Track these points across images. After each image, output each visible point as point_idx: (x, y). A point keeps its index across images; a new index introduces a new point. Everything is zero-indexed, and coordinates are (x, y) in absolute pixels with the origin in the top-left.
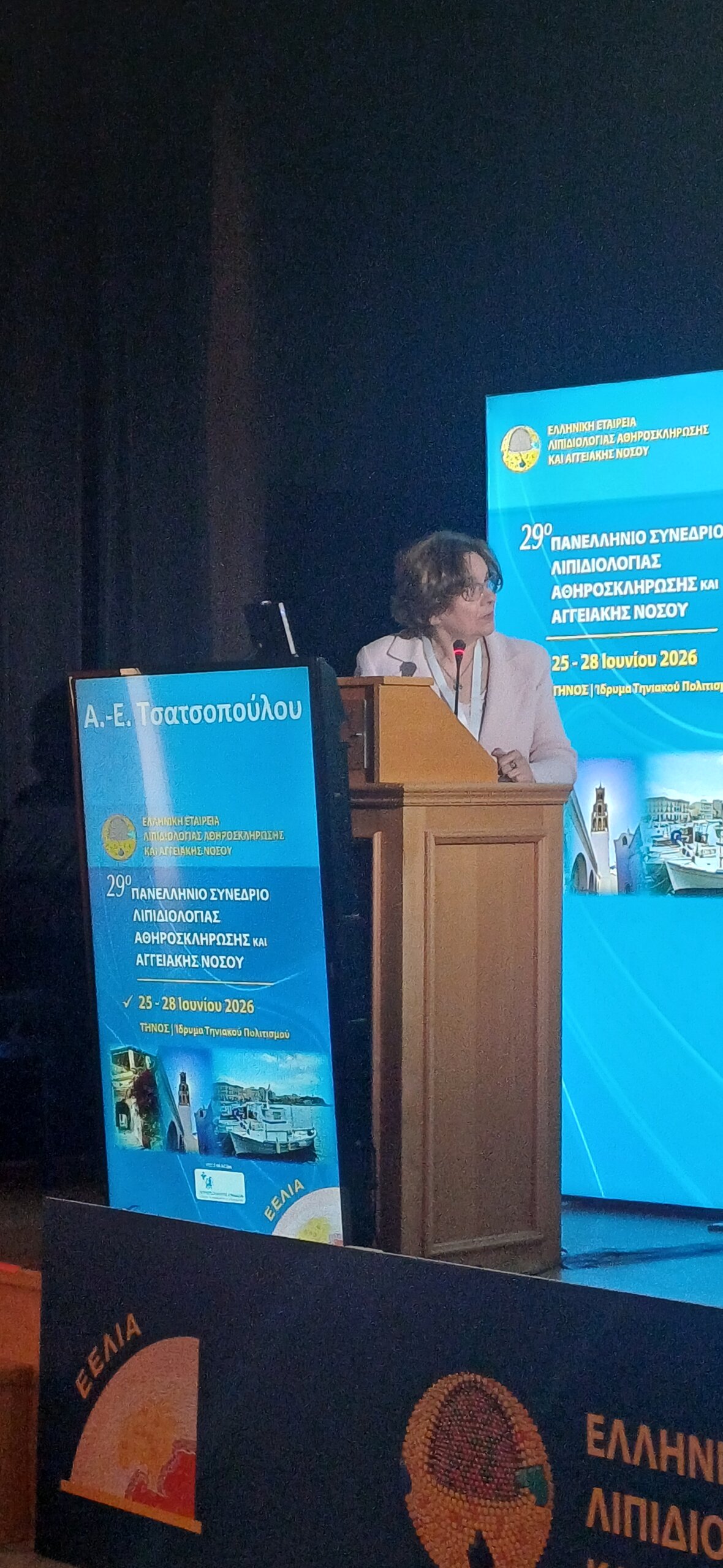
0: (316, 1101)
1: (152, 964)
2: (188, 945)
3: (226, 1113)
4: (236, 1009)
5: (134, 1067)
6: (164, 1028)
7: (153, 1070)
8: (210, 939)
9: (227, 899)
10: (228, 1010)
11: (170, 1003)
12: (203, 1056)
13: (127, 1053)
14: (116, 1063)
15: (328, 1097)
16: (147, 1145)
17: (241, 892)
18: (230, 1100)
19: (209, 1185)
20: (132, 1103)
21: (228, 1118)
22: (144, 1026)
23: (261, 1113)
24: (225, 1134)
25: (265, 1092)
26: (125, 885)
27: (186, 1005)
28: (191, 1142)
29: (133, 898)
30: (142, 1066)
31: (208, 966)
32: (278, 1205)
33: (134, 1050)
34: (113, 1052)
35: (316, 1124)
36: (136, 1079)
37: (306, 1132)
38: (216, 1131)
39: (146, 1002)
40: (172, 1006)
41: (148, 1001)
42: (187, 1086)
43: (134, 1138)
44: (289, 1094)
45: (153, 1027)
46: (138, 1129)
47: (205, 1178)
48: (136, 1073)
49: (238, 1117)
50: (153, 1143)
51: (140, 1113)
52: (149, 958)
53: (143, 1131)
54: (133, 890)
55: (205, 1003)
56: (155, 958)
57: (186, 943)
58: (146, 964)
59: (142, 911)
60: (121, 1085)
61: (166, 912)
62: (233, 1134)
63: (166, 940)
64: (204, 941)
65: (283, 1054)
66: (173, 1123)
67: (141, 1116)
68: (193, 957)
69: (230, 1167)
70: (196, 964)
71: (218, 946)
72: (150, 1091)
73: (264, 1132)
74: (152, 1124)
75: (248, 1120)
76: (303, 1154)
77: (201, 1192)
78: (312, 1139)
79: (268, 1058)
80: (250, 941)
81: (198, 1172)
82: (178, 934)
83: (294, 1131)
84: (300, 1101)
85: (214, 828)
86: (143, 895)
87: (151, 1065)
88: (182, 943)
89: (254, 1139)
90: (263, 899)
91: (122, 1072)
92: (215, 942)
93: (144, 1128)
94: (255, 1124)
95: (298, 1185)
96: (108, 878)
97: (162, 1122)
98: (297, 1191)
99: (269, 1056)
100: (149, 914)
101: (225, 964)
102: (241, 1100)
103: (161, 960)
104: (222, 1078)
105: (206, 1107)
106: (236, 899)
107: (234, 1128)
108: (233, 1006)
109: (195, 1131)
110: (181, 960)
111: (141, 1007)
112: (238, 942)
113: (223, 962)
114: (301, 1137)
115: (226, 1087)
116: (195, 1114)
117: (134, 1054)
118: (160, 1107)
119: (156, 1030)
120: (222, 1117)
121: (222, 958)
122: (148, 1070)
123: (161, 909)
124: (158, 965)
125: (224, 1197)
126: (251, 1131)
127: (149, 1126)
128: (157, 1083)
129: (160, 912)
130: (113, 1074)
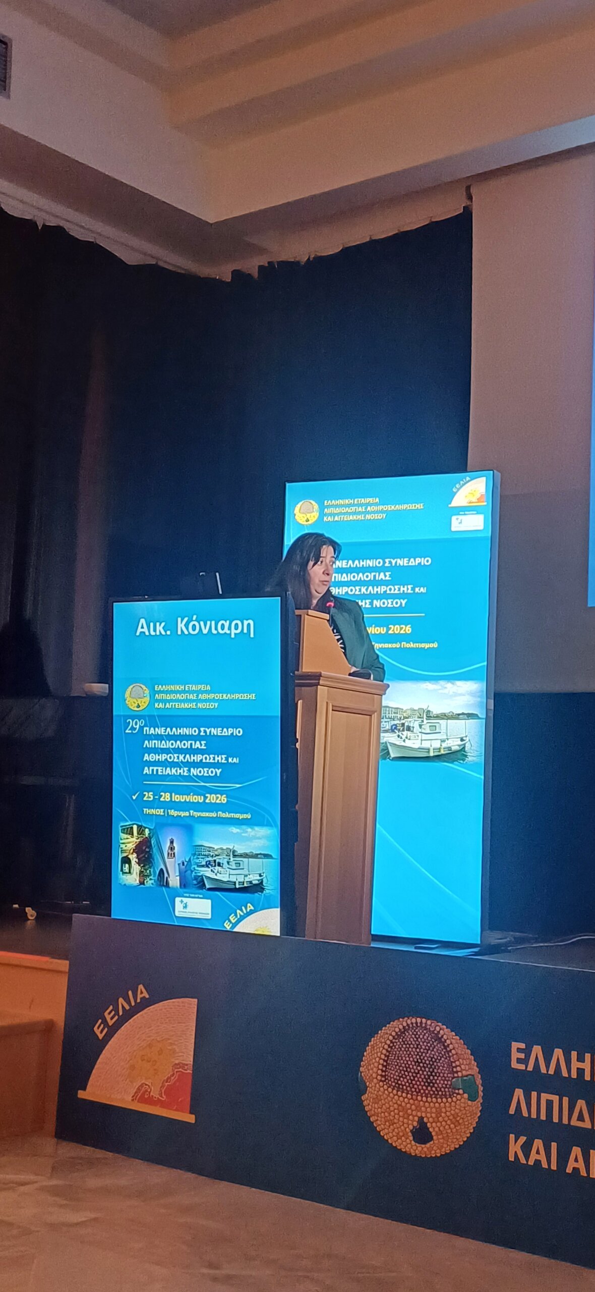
0: (267, 856)
1: (155, 773)
2: (182, 762)
3: (201, 863)
4: (213, 800)
5: (137, 835)
6: (160, 812)
7: (150, 838)
8: (198, 758)
9: (212, 734)
10: (207, 801)
11: (166, 797)
12: (187, 828)
13: (132, 828)
14: (124, 833)
15: (276, 853)
16: (142, 883)
17: (222, 730)
18: (205, 855)
19: (185, 907)
20: (133, 858)
21: (203, 866)
22: (146, 811)
23: (226, 863)
24: (199, 876)
25: (230, 851)
26: (140, 725)
27: (177, 798)
28: (174, 880)
29: (145, 733)
30: (143, 835)
31: (195, 774)
32: (234, 919)
33: (137, 825)
34: (122, 826)
35: (265, 870)
36: (137, 843)
37: (258, 875)
38: (194, 874)
39: (149, 796)
40: (168, 799)
41: (150, 796)
42: (174, 847)
43: (133, 879)
44: (248, 851)
45: (153, 811)
46: (137, 873)
47: (183, 903)
48: (137, 839)
49: (210, 866)
50: (147, 882)
51: (139, 864)
52: (153, 770)
53: (140, 875)
54: (145, 729)
55: (191, 797)
56: (157, 770)
57: (180, 761)
58: (151, 773)
59: (151, 741)
60: (126, 846)
61: (168, 742)
62: (206, 876)
63: (166, 759)
64: (194, 760)
65: (244, 827)
66: (162, 870)
67: (139, 865)
68: (186, 769)
69: (201, 896)
70: (187, 773)
71: (204, 763)
72: (147, 850)
73: (228, 875)
74: (146, 870)
75: (217, 867)
76: (258, 888)
77: (179, 912)
78: (262, 880)
79: (235, 830)
80: (227, 759)
81: (178, 900)
82: (176, 755)
83: (249, 874)
84: (256, 856)
85: (206, 692)
86: (152, 731)
87: (149, 834)
88: (178, 761)
89: (220, 879)
90: (238, 734)
91: (127, 839)
92: (202, 759)
93: (141, 872)
94: (222, 870)
95: (250, 907)
96: (128, 721)
97: (154, 869)
98: (248, 910)
99: (234, 829)
100: (155, 743)
101: (208, 773)
102: (213, 855)
103: (161, 771)
104: (199, 842)
105: (187, 860)
106: (219, 734)
107: (207, 872)
108: (212, 798)
109: (178, 874)
110: (176, 771)
111: (145, 799)
112: (218, 760)
113: (206, 772)
114: (254, 878)
115: (203, 848)
116: (179, 864)
117: (138, 828)
118: (154, 860)
119: (154, 813)
120: (199, 866)
121: (205, 769)
122: (147, 838)
123: (164, 740)
124: (159, 773)
125: (195, 914)
126: (218, 874)
127: (145, 871)
128: (153, 846)
129: (163, 742)
130: (121, 839)
